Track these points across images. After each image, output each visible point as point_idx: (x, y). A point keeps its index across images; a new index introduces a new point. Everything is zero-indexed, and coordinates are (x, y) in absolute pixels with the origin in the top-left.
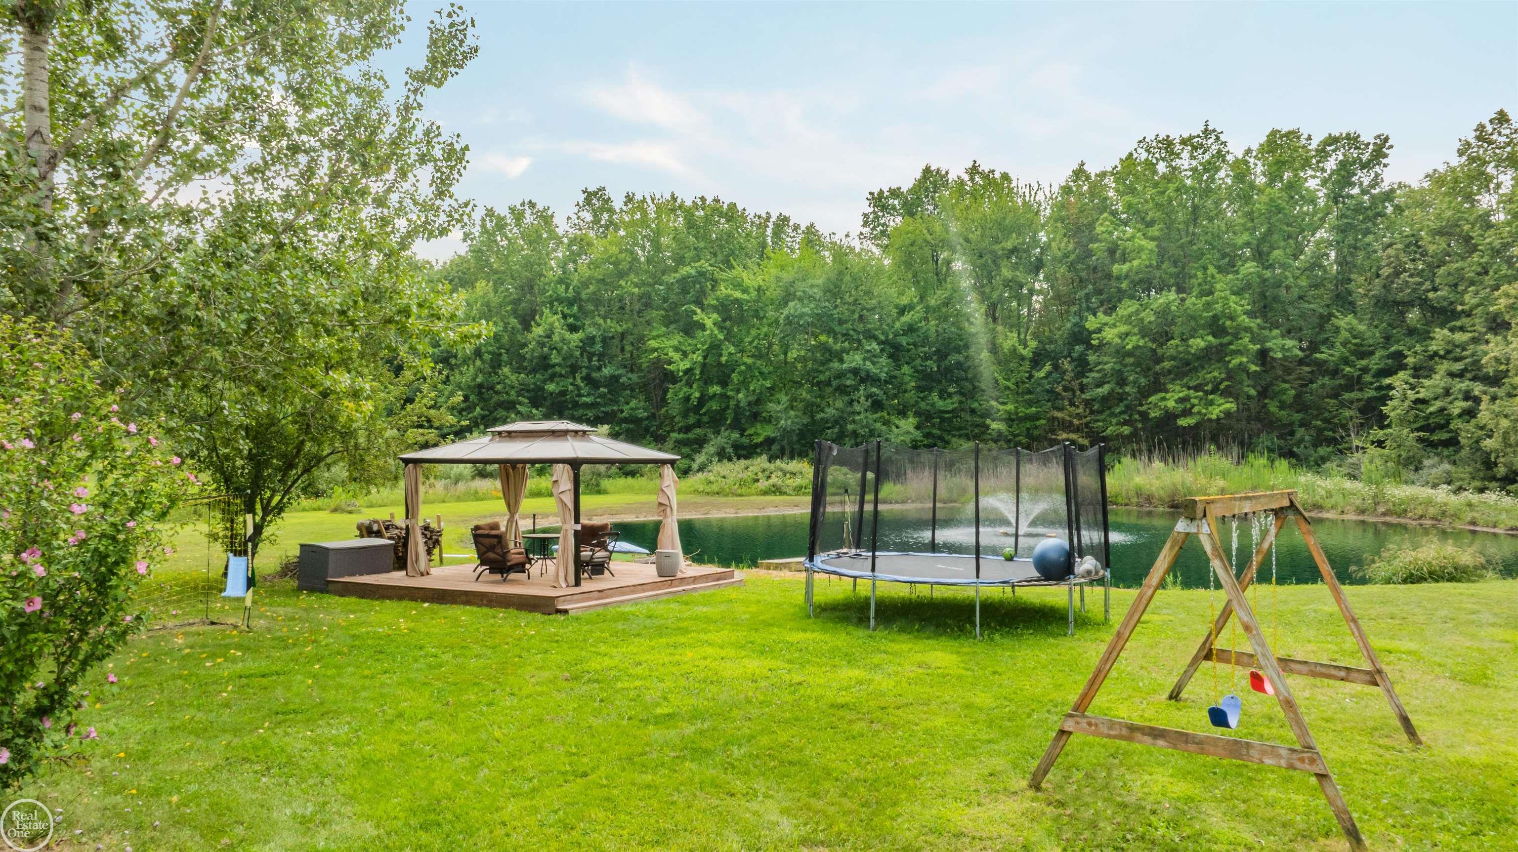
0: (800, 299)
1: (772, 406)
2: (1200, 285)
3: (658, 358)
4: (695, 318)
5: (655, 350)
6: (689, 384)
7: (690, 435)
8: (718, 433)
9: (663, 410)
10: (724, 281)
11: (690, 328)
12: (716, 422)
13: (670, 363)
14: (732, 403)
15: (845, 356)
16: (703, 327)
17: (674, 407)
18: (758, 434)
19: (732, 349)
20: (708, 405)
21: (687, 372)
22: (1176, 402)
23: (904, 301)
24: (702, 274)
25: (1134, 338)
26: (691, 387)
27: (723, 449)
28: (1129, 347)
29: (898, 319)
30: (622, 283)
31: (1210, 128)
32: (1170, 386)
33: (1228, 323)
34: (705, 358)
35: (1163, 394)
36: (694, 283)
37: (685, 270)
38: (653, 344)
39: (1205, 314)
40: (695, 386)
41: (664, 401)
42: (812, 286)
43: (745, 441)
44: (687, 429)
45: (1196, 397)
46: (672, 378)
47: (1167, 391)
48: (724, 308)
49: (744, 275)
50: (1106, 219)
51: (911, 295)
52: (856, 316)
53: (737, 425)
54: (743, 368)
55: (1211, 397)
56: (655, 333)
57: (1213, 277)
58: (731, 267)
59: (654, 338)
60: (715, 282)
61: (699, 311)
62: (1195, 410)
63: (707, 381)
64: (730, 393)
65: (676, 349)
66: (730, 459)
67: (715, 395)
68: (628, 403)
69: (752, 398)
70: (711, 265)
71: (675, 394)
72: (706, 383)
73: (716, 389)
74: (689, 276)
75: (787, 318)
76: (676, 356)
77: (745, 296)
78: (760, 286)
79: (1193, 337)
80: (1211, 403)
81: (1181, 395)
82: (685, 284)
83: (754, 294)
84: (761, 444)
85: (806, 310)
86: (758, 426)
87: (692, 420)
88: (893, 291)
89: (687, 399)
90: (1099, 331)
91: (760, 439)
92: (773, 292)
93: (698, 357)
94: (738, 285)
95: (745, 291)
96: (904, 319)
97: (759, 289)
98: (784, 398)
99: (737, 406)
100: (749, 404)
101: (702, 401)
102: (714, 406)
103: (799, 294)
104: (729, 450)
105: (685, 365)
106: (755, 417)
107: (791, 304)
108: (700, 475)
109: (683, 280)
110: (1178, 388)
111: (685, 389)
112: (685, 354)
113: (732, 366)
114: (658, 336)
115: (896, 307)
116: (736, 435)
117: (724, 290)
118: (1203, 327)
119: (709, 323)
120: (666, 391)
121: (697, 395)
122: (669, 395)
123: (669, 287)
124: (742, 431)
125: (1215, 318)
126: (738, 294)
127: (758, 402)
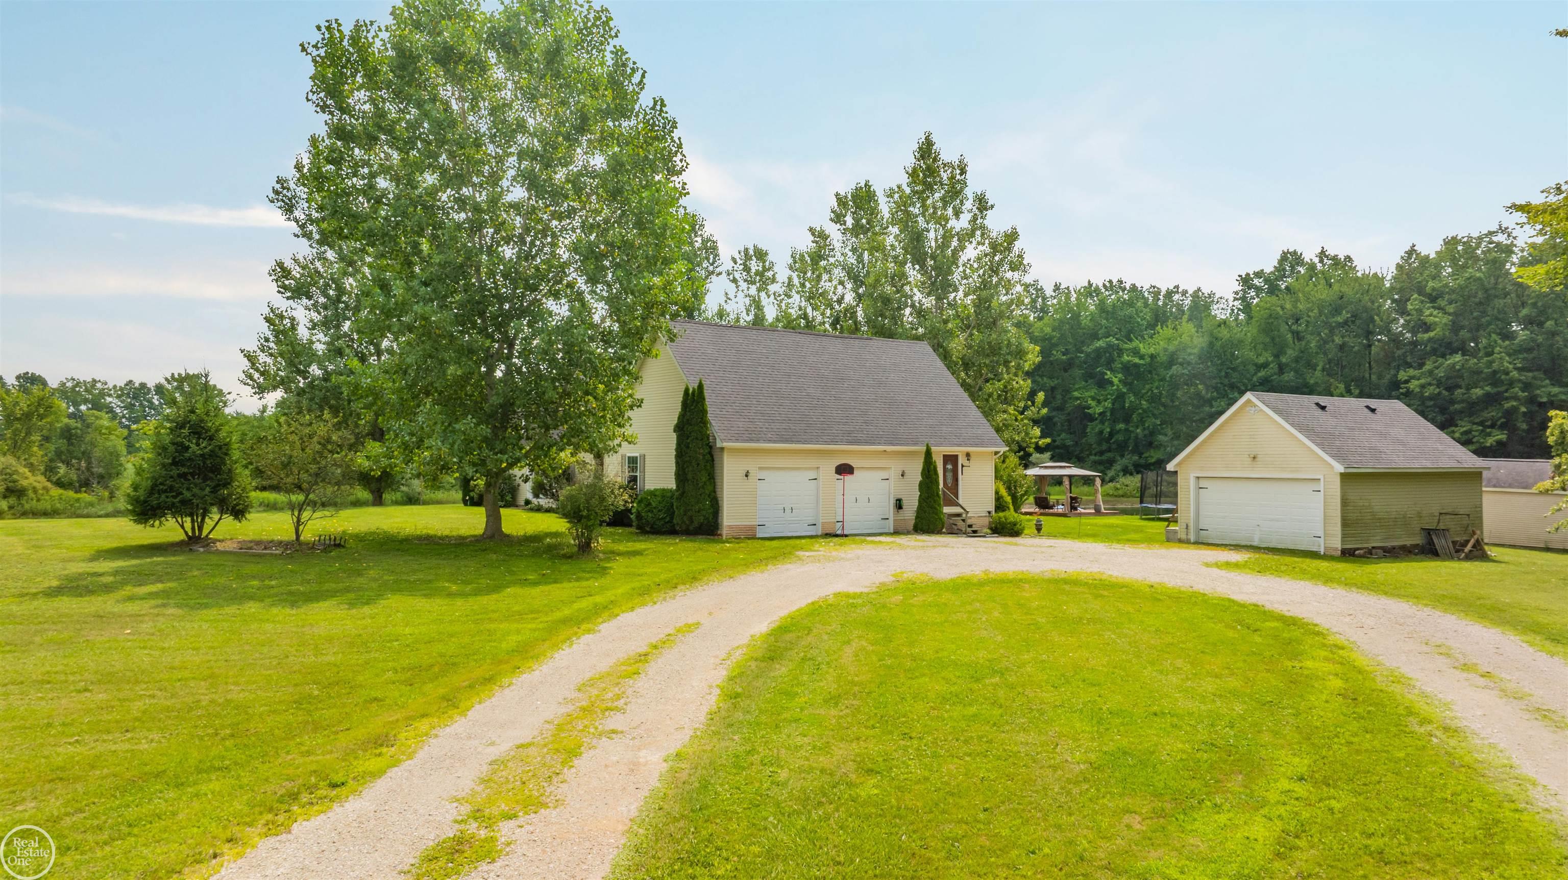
0: (1181, 364)
1: (1161, 438)
2: (1485, 348)
3: (1079, 405)
4: (1106, 377)
5: (1078, 398)
6: (1102, 422)
7: (1104, 458)
8: (1122, 456)
9: (1084, 440)
10: (1127, 350)
11: (1103, 383)
12: (1122, 448)
13: (1089, 408)
14: (1133, 435)
15: (1214, 403)
16: (1111, 383)
17: (1092, 438)
18: (1152, 457)
19: (1132, 399)
20: (1116, 437)
21: (1100, 414)
22: (1462, 434)
23: (1261, 360)
24: (1110, 346)
25: (1432, 388)
26: (1103, 424)
27: (1127, 467)
28: (1427, 394)
29: (1256, 374)
30: (1055, 352)
31: (1504, 226)
32: (1459, 422)
33: (1503, 377)
34: (1113, 404)
35: (1453, 428)
36: (1105, 352)
37: (1100, 343)
38: (1076, 394)
39: (1486, 370)
40: (1106, 424)
41: (1084, 434)
42: (1190, 354)
43: (1142, 461)
44: (1101, 453)
45: (1476, 431)
46: (1091, 418)
47: (1456, 426)
48: (1127, 369)
49: (1141, 346)
50: (1415, 299)
51: (1267, 357)
52: (1223, 374)
53: (1137, 451)
54: (1140, 411)
55: (1488, 430)
56: (1077, 386)
57: (1495, 342)
58: (1131, 340)
59: (1076, 390)
60: (1121, 352)
61: (1109, 373)
62: (1475, 440)
63: (1115, 421)
64: (1131, 429)
65: (1093, 399)
66: (1131, 474)
67: (1120, 430)
68: (1059, 435)
69: (1147, 432)
70: (1117, 339)
71: (1093, 429)
72: (1114, 422)
73: (1121, 426)
74: (1101, 347)
75: (1171, 377)
76: (1093, 403)
77: (1142, 362)
78: (1152, 354)
79: (1476, 387)
80: (1489, 435)
81: (1465, 429)
82: (1098, 352)
83: (1148, 360)
84: (1153, 464)
85: (1185, 371)
86: (1152, 451)
87: (1105, 446)
88: (1252, 355)
89: (1101, 432)
90: (1407, 382)
91: (1153, 460)
92: (1163, 358)
93: (1108, 404)
94: (1136, 352)
95: (1142, 357)
96: (1260, 374)
97: (1152, 357)
98: (1170, 433)
99: (1137, 437)
100: (1145, 436)
101: (1111, 434)
102: (1120, 437)
103: (1180, 360)
104: (1131, 468)
105: (1099, 410)
106: (1150, 445)
107: (1174, 367)
108: (1110, 484)
109: (1097, 350)
110: (1463, 424)
111: (1100, 426)
112: (1099, 402)
113: (1133, 409)
114: (1080, 388)
115: (1256, 365)
116: (1136, 458)
117: (1126, 358)
118: (1485, 380)
119: (1116, 381)
120: (1086, 427)
121: (1108, 430)
122: (1088, 430)
123: (1088, 355)
124: (1140, 454)
125: (1495, 372)
126: (1137, 360)
127: (1152, 433)
